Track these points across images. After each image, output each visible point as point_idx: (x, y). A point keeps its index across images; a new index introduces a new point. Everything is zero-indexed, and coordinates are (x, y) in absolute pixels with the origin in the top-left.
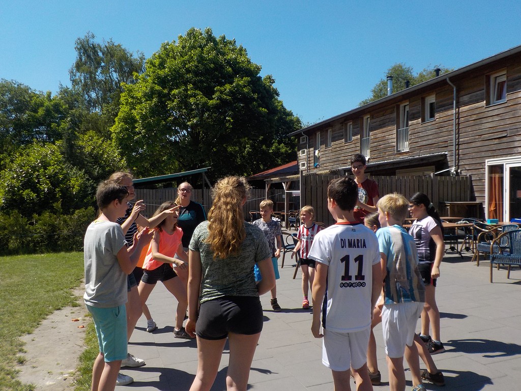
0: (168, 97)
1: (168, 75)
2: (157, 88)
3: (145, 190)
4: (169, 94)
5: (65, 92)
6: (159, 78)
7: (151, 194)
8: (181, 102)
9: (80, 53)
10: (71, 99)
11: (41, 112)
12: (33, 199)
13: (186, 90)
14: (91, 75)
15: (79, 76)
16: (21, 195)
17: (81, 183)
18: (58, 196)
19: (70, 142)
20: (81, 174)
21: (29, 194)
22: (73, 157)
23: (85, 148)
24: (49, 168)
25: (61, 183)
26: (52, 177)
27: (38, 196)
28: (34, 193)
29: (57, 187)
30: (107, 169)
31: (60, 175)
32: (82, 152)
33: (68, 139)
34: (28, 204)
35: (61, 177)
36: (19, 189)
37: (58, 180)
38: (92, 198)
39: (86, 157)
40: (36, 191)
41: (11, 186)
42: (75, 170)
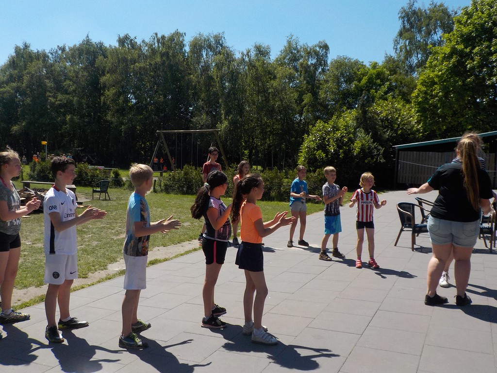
0: (469, 56)
1: (473, 32)
2: (460, 47)
3: (431, 153)
4: (471, 52)
5: (389, 60)
6: (462, 36)
7: (437, 158)
8: (482, 61)
9: (403, 22)
10: (393, 66)
11: (364, 81)
12: (323, 158)
13: (489, 47)
14: (412, 40)
15: (402, 42)
16: (315, 154)
17: (362, 145)
18: (341, 156)
19: (364, 109)
20: (368, 138)
21: (320, 154)
22: (366, 122)
23: (382, 113)
24: (337, 132)
25: (345, 145)
26: (339, 140)
27: (327, 156)
28: (324, 153)
29: (342, 149)
30: (400, 132)
31: (345, 138)
32: (379, 116)
33: (363, 106)
34: (320, 162)
35: (346, 140)
36: (314, 149)
37: (343, 142)
38: (372, 159)
39: (382, 121)
40: (326, 152)
41: (309, 148)
42: (361, 134)
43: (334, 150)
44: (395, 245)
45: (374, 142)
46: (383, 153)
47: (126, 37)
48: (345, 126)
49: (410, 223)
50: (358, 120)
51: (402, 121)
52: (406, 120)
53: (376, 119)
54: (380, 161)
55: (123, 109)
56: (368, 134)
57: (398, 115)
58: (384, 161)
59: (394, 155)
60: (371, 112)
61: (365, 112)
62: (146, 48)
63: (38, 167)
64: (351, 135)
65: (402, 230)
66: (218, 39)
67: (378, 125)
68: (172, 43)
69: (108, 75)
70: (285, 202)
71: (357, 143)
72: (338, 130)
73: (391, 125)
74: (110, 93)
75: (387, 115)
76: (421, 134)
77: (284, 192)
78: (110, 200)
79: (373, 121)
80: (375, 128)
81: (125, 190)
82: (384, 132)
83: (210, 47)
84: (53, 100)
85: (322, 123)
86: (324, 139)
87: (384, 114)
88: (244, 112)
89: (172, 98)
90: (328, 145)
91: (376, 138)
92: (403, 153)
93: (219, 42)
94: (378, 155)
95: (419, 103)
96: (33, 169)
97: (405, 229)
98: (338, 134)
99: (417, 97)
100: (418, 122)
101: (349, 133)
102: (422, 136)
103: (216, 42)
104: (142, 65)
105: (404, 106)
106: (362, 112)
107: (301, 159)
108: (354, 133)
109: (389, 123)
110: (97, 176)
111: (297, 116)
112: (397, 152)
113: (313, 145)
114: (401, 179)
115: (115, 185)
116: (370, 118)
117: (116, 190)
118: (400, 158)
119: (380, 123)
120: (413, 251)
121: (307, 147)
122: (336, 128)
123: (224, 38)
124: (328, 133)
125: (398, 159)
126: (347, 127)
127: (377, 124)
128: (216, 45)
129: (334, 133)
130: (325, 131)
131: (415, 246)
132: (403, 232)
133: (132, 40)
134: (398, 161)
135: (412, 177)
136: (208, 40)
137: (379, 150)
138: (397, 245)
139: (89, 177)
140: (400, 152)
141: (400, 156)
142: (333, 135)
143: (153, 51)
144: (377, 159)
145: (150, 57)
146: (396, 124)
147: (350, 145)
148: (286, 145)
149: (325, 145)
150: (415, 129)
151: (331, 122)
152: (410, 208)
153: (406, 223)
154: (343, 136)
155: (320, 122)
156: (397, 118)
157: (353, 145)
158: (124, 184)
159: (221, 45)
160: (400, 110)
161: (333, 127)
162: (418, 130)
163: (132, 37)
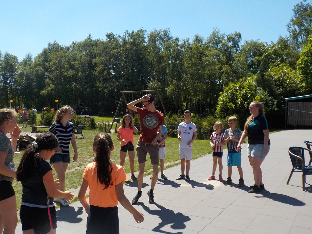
5: (281, 40)
12: (233, 108)
16: (228, 105)
17: (261, 98)
18: (246, 107)
19: (262, 73)
20: (265, 93)
21: (231, 105)
22: (263, 82)
23: (275, 76)
24: (243, 90)
25: (249, 99)
26: (244, 95)
27: (235, 107)
28: (234, 105)
29: (246, 101)
30: (288, 89)
31: (249, 94)
32: (273, 78)
33: (261, 71)
34: (231, 111)
35: (249, 95)
36: (227, 102)
37: (247, 97)
38: (268, 108)
39: (275, 81)
40: (235, 103)
41: (223, 101)
42: (260, 91)
43: (241, 102)
44: (288, 183)
45: (269, 96)
46: (277, 103)
47: (111, 34)
48: (248, 86)
49: (300, 165)
50: (258, 82)
51: (290, 81)
52: (293, 80)
53: (271, 80)
54: (274, 110)
55: (107, 79)
56: (266, 91)
57: (287, 77)
58: (277, 109)
59: (285, 105)
60: (267, 76)
61: (263, 76)
62: (121, 40)
63: (45, 116)
64: (253, 92)
65: (293, 171)
66: (166, 33)
67: (273, 84)
68: (138, 36)
69: (97, 58)
70: (204, 140)
71: (257, 97)
72: (243, 88)
73: (282, 85)
74: (98, 69)
75: (279, 77)
76: (304, 90)
77: (203, 133)
78: (83, 139)
79: (269, 82)
80: (270, 86)
81: (97, 131)
82: (277, 89)
83: (161, 38)
84: (65, 74)
85: (232, 84)
86: (234, 94)
87: (277, 77)
88: (182, 79)
89: (137, 71)
90: (237, 99)
91: (271, 93)
92: (291, 103)
93: (166, 35)
94: (273, 105)
95: (302, 68)
96: (42, 117)
97: (296, 170)
98: (244, 91)
99: (301, 64)
100: (302, 82)
101: (251, 90)
102: (304, 91)
103: (165, 34)
104: (118, 51)
105: (291, 71)
106: (261, 76)
107: (219, 109)
108: (255, 91)
109: (280, 83)
110: (80, 122)
111: (218, 80)
112: (286, 102)
113: (226, 99)
114: (290, 121)
115: (91, 128)
116: (266, 80)
117: (91, 131)
118: (289, 107)
119: (274, 83)
120: (304, 190)
121: (222, 101)
122: (242, 87)
123: (170, 32)
124: (237, 90)
125: (287, 108)
126: (250, 86)
127: (271, 84)
128: (165, 37)
129: (241, 91)
130: (234, 89)
131: (306, 185)
132: (294, 173)
133: (114, 36)
134: (287, 110)
135: (298, 120)
136: (160, 34)
137: (273, 101)
138: (289, 184)
139: (75, 123)
140: (289, 103)
141: (289, 106)
142: (240, 92)
143: (125, 42)
144: (272, 108)
145: (123, 45)
146: (286, 83)
147: (252, 98)
148: (210, 100)
149: (235, 98)
150: (299, 86)
151: (239, 84)
152: (300, 151)
153: (296, 165)
154: (247, 93)
155: (231, 83)
156: (287, 79)
157: (255, 98)
158: (97, 127)
159: (168, 36)
160: (288, 73)
161: (240, 87)
162: (302, 87)
163: (114, 34)
